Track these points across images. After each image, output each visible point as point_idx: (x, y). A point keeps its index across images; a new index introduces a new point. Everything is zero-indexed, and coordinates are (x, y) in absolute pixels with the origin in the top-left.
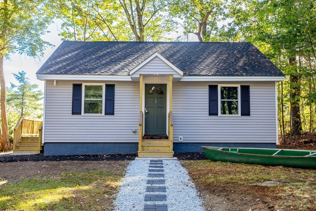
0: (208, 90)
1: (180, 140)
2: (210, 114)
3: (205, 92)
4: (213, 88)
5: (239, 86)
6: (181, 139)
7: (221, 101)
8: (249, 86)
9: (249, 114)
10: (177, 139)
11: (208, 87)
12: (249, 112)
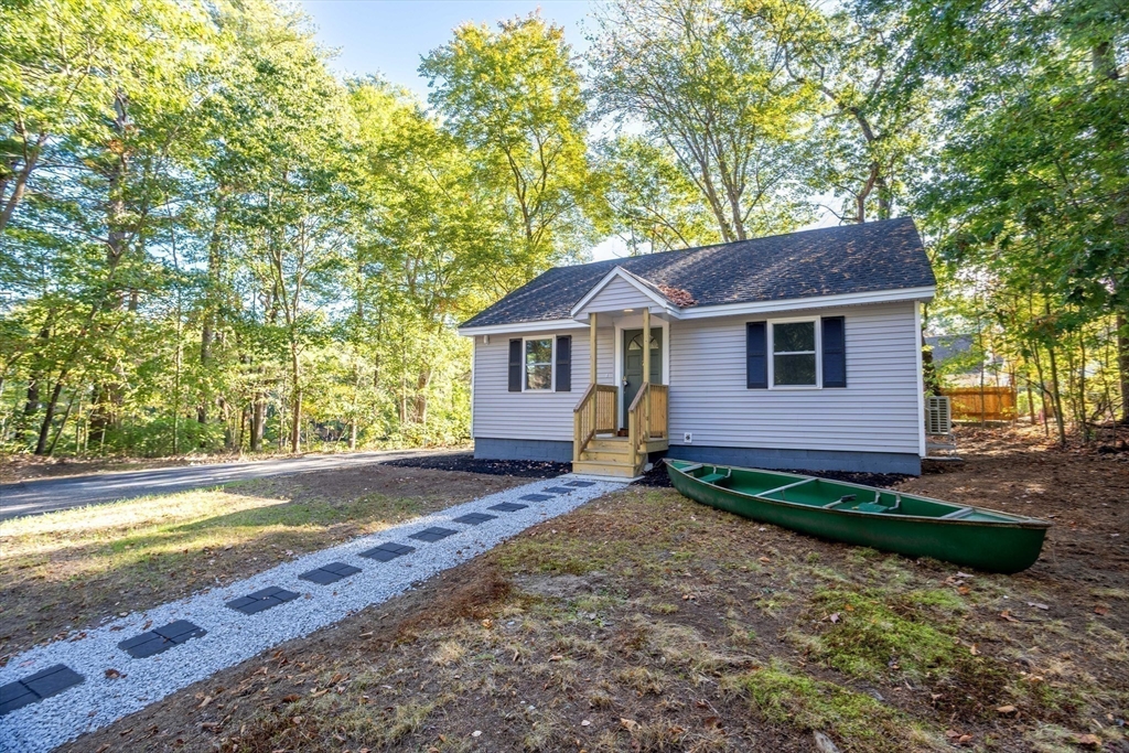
0: (745, 333)
1: (686, 441)
2: (751, 385)
3: (737, 339)
4: (756, 329)
5: (817, 320)
6: (688, 438)
7: (775, 356)
8: (843, 317)
9: (843, 384)
10: (680, 437)
11: (745, 327)
12: (845, 378)
